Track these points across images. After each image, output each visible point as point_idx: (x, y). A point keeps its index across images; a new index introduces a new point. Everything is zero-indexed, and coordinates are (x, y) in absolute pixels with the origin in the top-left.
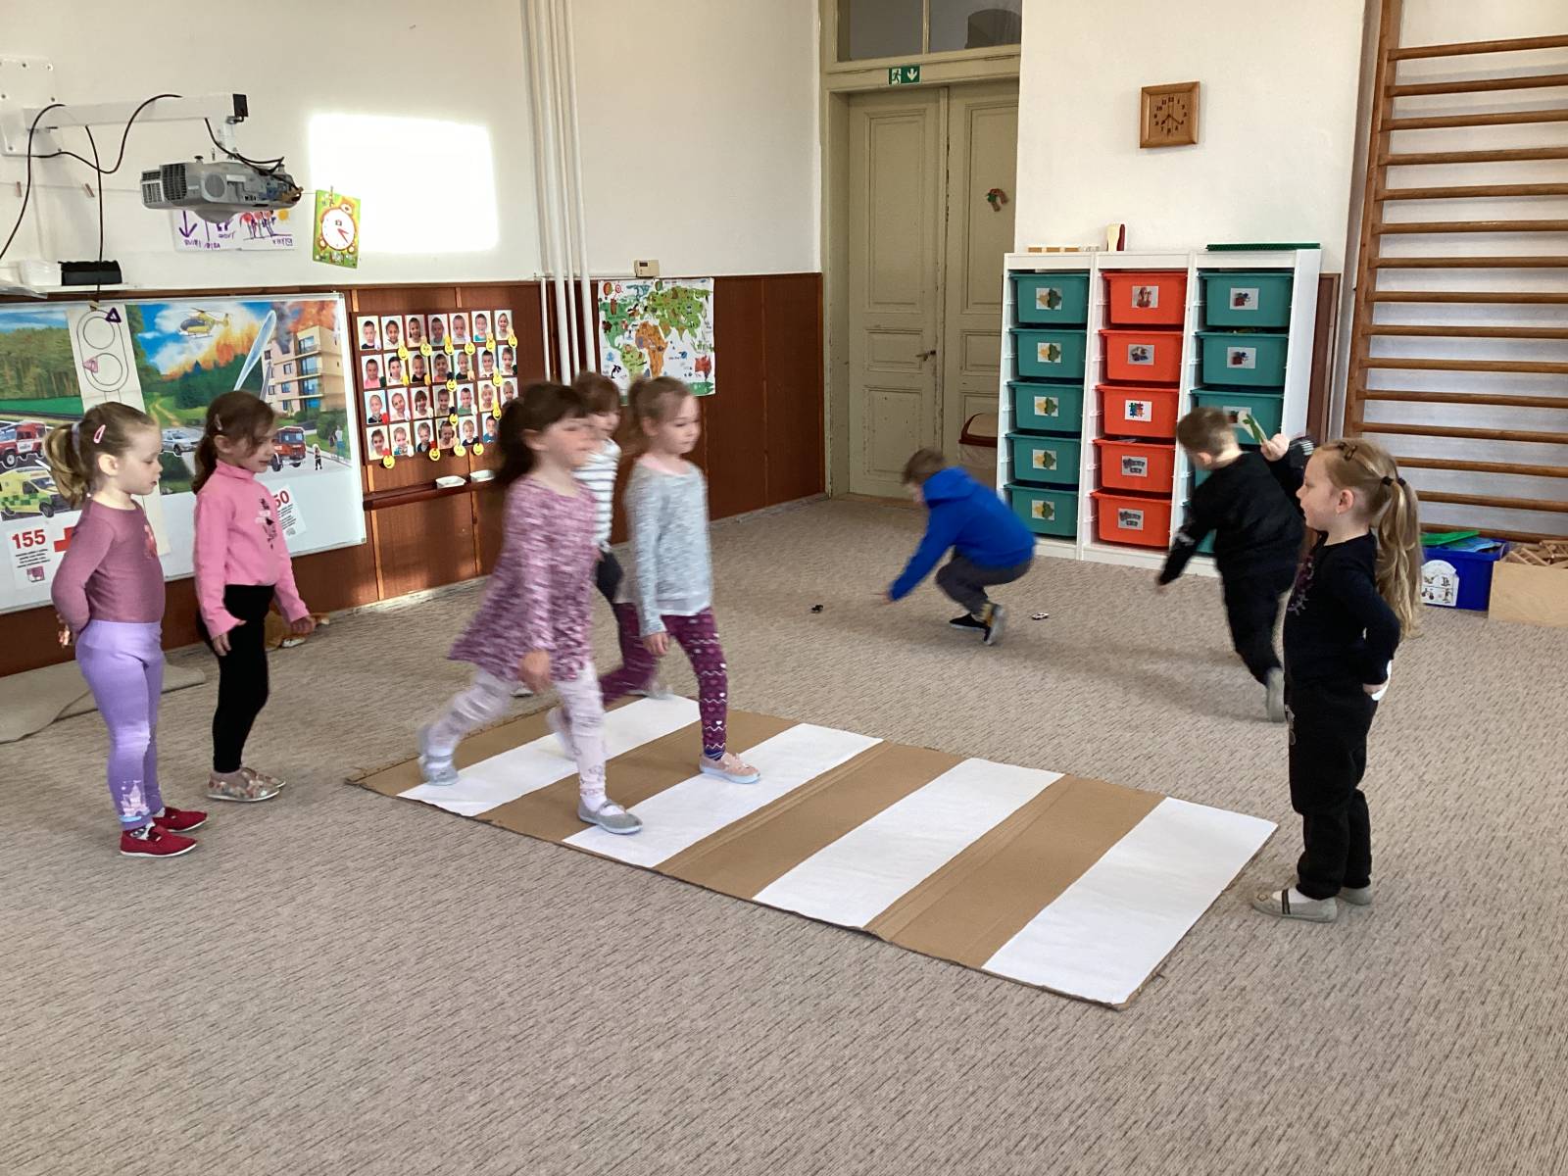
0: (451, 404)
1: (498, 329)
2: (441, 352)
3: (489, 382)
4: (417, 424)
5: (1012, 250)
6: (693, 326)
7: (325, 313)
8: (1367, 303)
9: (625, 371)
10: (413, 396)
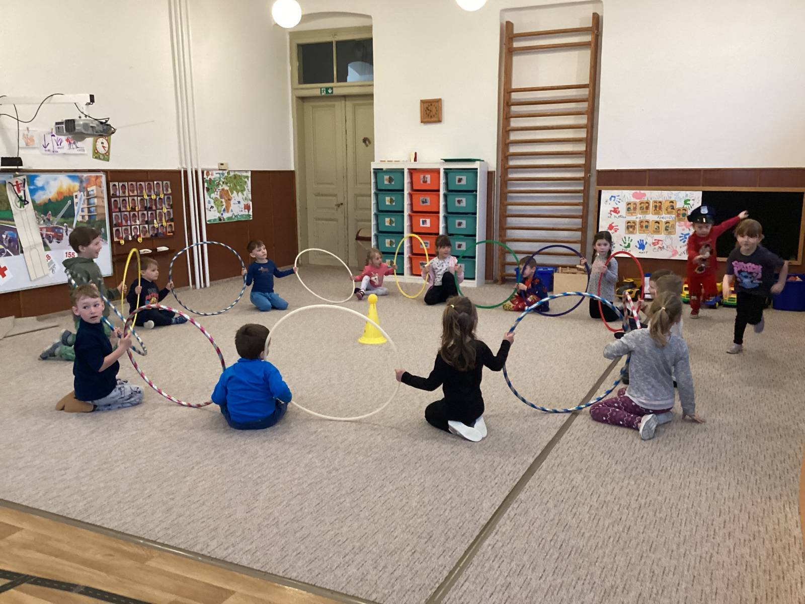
0: (146, 219)
1: (165, 189)
2: (142, 198)
3: (161, 211)
4: (133, 227)
5: (374, 161)
6: (242, 191)
7: (98, 180)
8: (505, 182)
9: (215, 208)
10: (131, 215)
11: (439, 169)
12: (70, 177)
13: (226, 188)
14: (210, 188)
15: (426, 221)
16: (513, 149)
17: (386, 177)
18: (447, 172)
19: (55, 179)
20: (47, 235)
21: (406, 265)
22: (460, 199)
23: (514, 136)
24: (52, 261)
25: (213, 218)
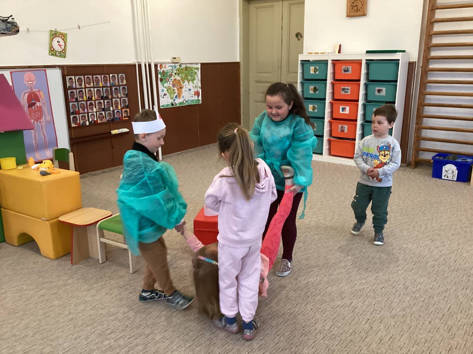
0: (103, 107)
1: (120, 80)
2: (98, 89)
3: (117, 99)
4: (90, 114)
6: (193, 80)
8: (426, 71)
9: (168, 95)
10: (88, 104)
11: (361, 60)
13: (178, 78)
14: (163, 78)
15: (345, 108)
16: (436, 41)
17: (312, 67)
18: (369, 62)
21: (325, 147)
22: (380, 88)
23: (438, 28)
25: (166, 104)
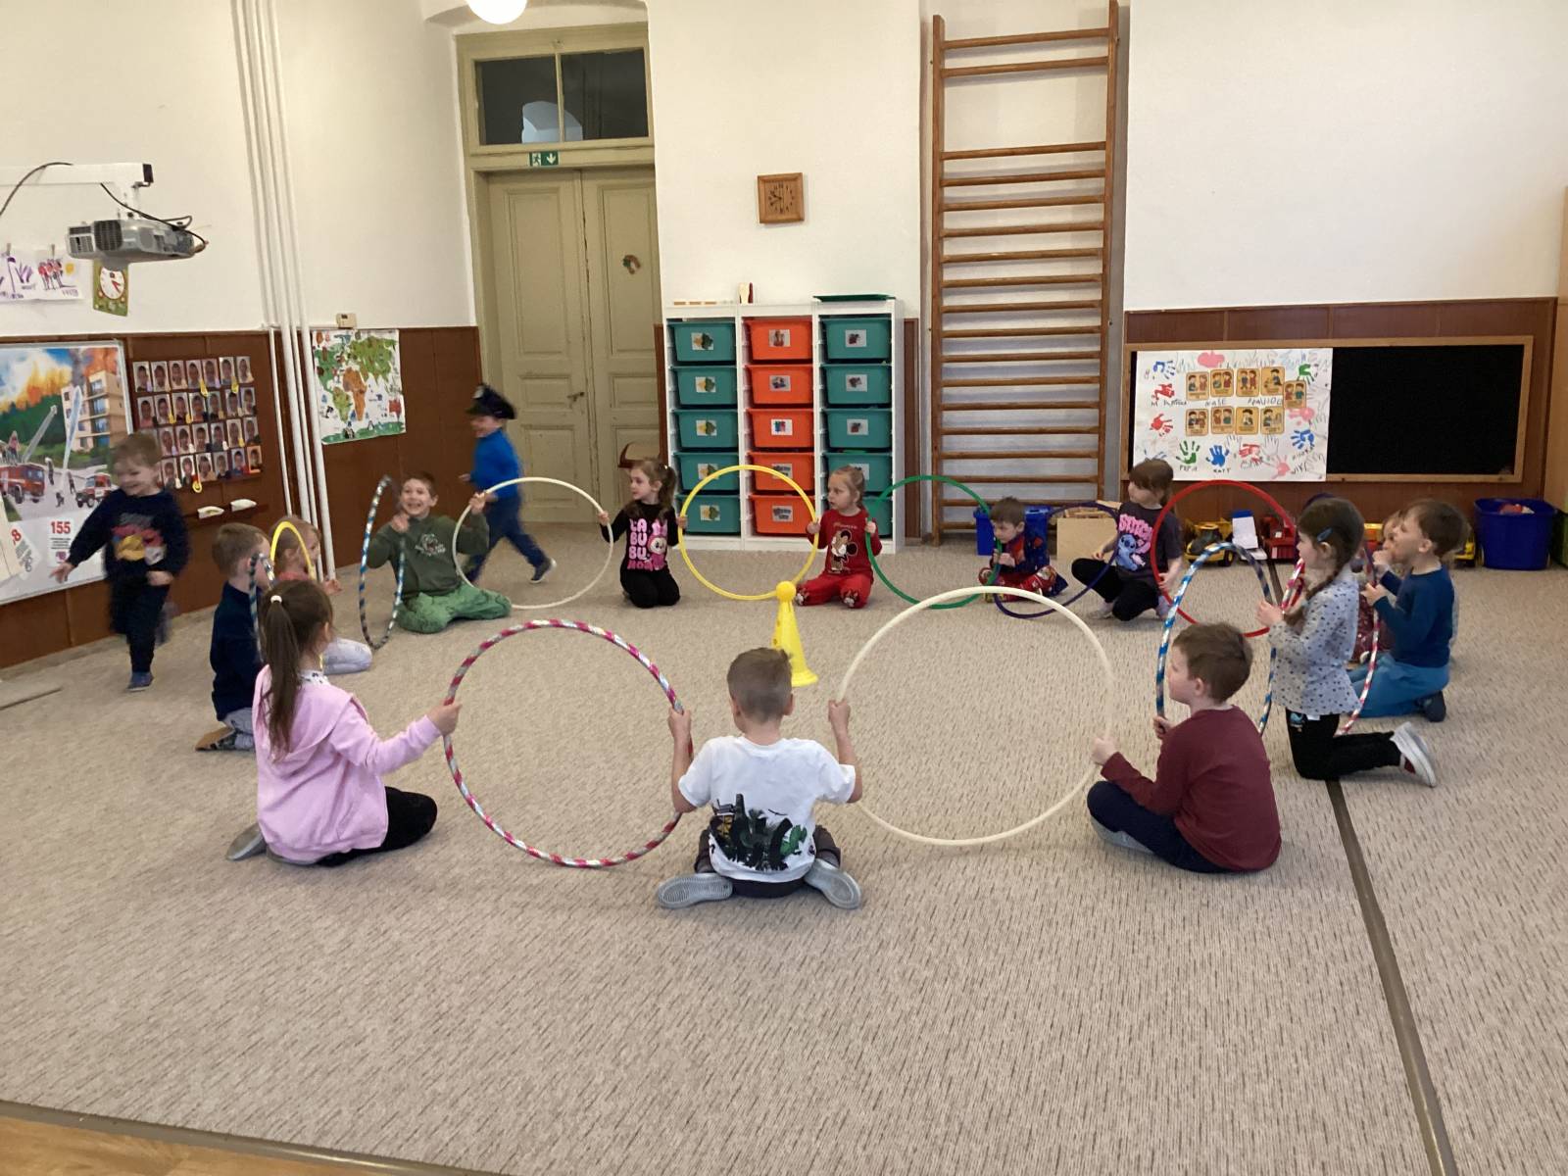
0: (207, 441)
1: (240, 373)
2: (197, 394)
3: (235, 421)
4: (182, 459)
5: (664, 303)
6: (385, 372)
7: (109, 358)
8: (939, 340)
9: (336, 411)
10: (178, 434)
11: (810, 317)
12: (51, 352)
13: (356, 367)
14: (324, 367)
15: (783, 424)
16: (951, 275)
17: (697, 336)
18: (826, 322)
19: (22, 359)
20: (11, 485)
21: (745, 517)
22: (856, 376)
23: (951, 248)
24: (23, 542)
25: (331, 433)
